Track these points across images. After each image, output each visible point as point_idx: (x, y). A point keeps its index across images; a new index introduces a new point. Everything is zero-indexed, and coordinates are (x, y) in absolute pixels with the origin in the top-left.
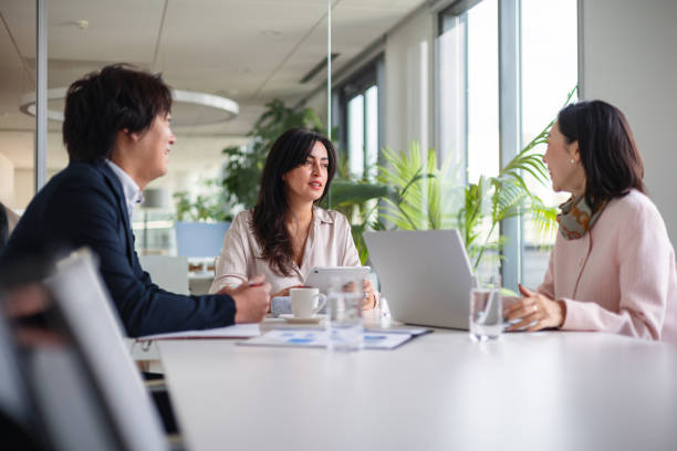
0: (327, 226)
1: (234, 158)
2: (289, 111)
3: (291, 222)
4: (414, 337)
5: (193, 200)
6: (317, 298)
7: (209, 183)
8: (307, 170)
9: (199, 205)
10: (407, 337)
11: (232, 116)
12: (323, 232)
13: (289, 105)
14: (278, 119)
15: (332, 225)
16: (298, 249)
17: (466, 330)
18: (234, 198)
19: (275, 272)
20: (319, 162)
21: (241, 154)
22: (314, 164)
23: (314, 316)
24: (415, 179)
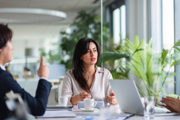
0: (101, 74)
1: (64, 36)
2: (88, 15)
4: (128, 117)
5: (47, 51)
7: (54, 44)
8: (88, 55)
9: (50, 54)
10: (125, 118)
11: (63, 19)
13: (88, 12)
14: (83, 19)
17: (143, 116)
18: (65, 52)
20: (92, 50)
21: (67, 34)
22: (91, 52)
23: (92, 109)
24: (137, 50)
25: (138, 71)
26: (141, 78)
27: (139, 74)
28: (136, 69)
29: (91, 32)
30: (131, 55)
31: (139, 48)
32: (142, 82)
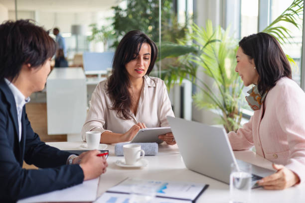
0: (152, 89)
3: (130, 87)
6: (140, 153)
9: (103, 31)
12: (149, 93)
15: (155, 88)
16: (134, 103)
19: (121, 118)
20: (142, 58)
24: (209, 42)
25: (209, 69)
26: (213, 77)
27: (211, 72)
28: (206, 65)
29: (151, 8)
30: (201, 48)
31: (212, 39)
32: (215, 83)
